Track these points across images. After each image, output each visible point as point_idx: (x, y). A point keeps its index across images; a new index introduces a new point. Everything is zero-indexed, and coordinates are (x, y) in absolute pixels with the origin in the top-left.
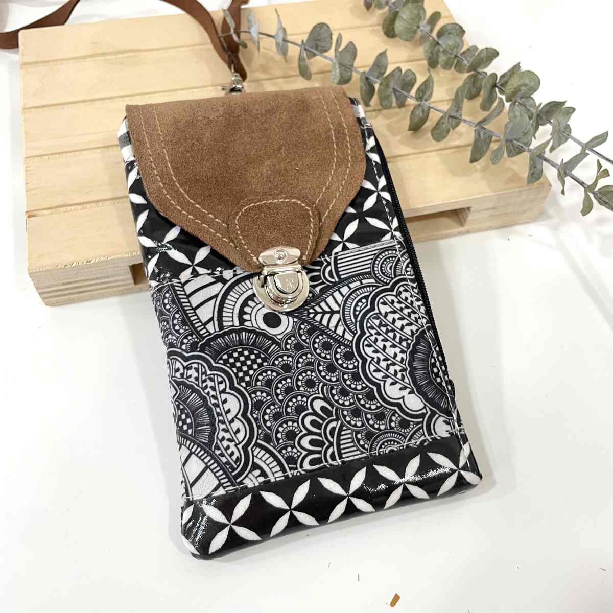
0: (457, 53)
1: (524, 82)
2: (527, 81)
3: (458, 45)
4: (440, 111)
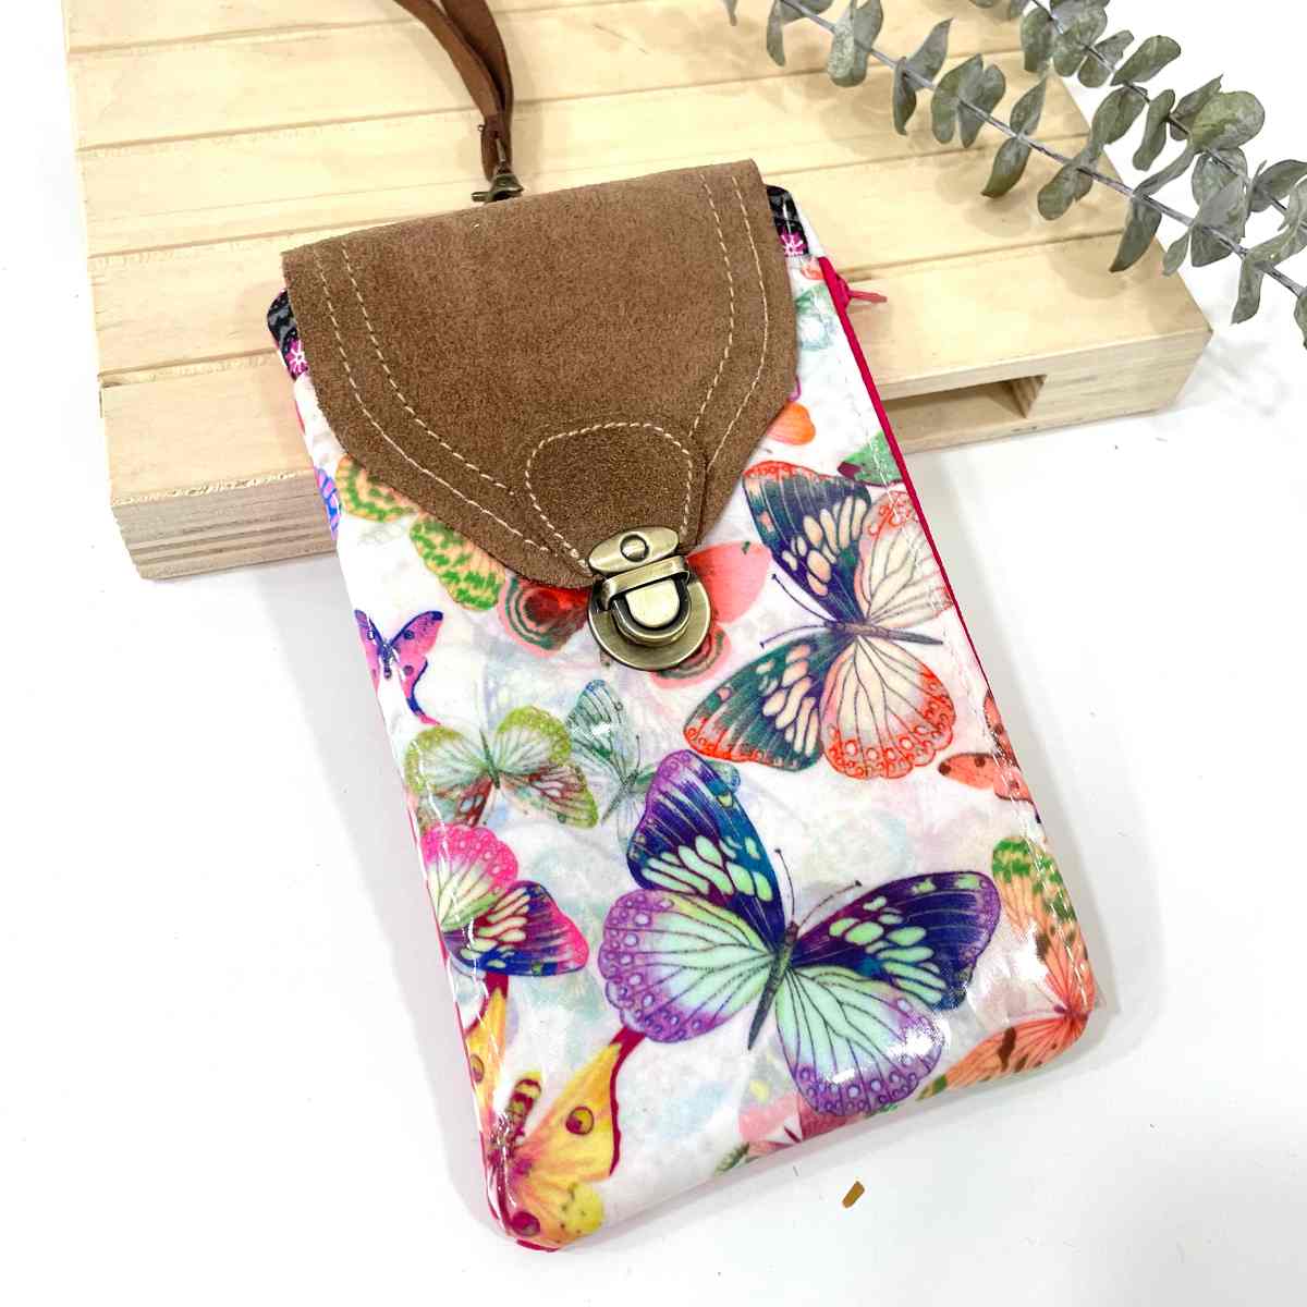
0: (1091, 43)
1: (1234, 115)
2: (1240, 114)
3: (1096, 25)
4: (1055, 156)
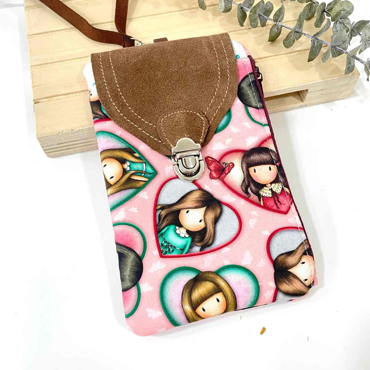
1: (343, 8)
4: (288, 28)
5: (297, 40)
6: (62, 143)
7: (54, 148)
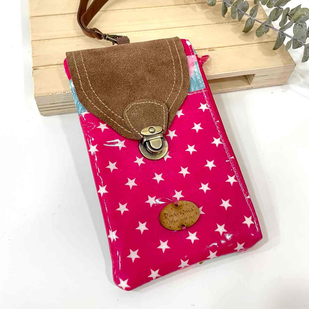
5: (266, 33)
6: (54, 104)
7: (48, 107)
